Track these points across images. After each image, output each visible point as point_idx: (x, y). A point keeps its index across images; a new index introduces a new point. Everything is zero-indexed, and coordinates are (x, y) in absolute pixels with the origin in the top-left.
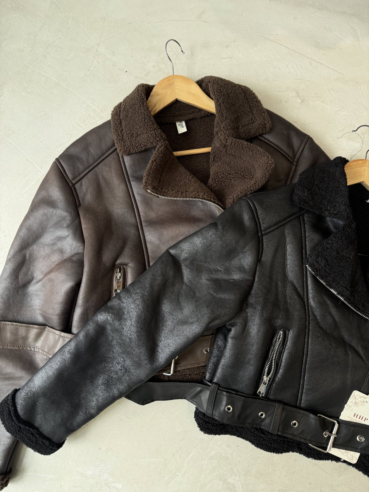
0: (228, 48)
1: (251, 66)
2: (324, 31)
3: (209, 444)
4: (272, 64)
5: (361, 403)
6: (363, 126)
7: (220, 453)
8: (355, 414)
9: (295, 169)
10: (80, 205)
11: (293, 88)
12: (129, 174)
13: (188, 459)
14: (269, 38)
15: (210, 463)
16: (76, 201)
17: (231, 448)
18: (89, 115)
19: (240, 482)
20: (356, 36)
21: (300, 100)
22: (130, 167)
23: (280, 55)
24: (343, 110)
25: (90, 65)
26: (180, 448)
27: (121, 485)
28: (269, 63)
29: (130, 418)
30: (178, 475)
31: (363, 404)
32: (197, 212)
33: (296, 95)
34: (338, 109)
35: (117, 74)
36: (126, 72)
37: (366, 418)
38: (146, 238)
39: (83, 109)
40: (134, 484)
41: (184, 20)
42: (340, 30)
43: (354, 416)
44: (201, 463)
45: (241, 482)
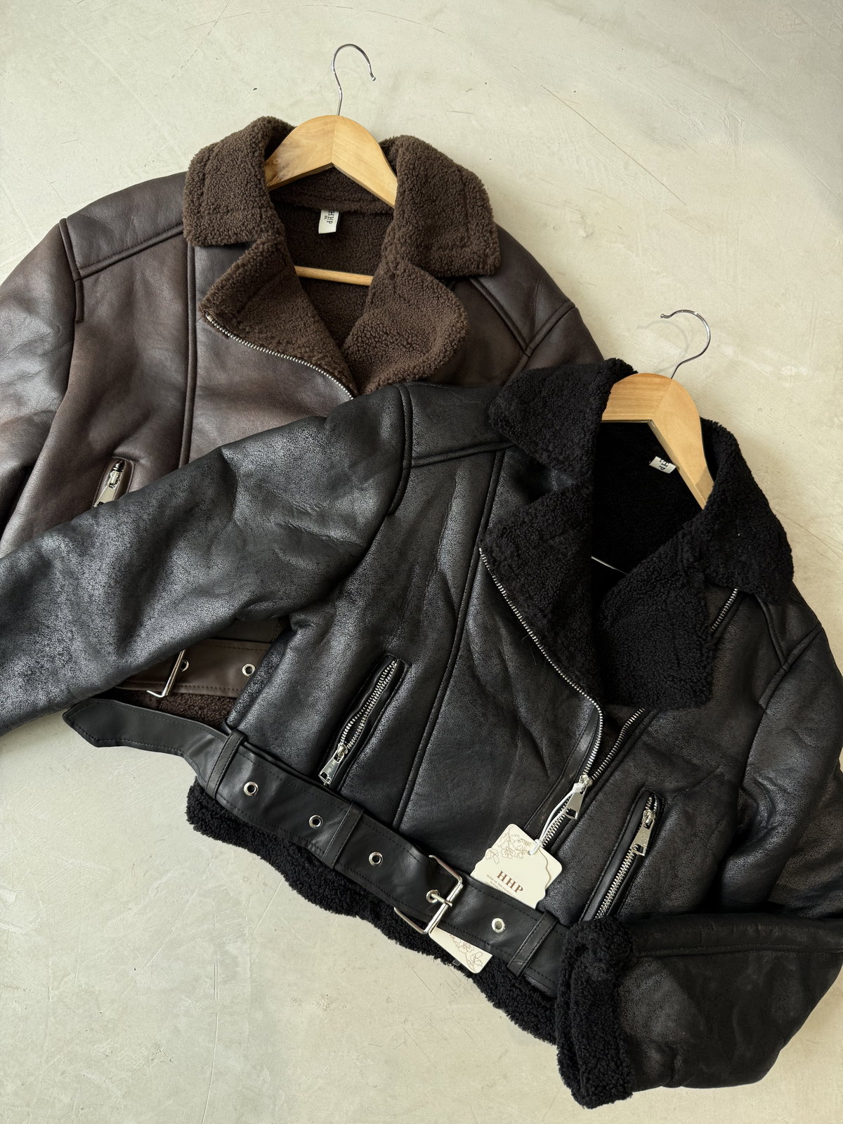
0: (470, 93)
1: (506, 140)
2: (672, 107)
3: (210, 865)
4: (548, 147)
5: (517, 852)
6: (685, 311)
7: (226, 889)
8: (502, 872)
9: (527, 363)
10: (82, 319)
11: (577, 206)
12: (197, 285)
13: (159, 882)
14: (556, 94)
15: (201, 901)
16: (75, 309)
17: (250, 883)
18: (158, 155)
19: (249, 957)
20: (733, 134)
21: (585, 232)
22: (203, 272)
23: (568, 134)
24: (665, 274)
25: (189, 58)
26: (151, 857)
27: (14, 898)
28: (544, 144)
29: (68, 770)
30: (130, 909)
31: (521, 855)
32: (309, 396)
33: (580, 219)
34: (655, 270)
35: (235, 90)
36: (255, 89)
37: (519, 886)
38: (195, 421)
39: (149, 140)
40: (41, 902)
41: (398, 16)
42: (705, 114)
43: (498, 877)
44: (182, 898)
45: (251, 958)
